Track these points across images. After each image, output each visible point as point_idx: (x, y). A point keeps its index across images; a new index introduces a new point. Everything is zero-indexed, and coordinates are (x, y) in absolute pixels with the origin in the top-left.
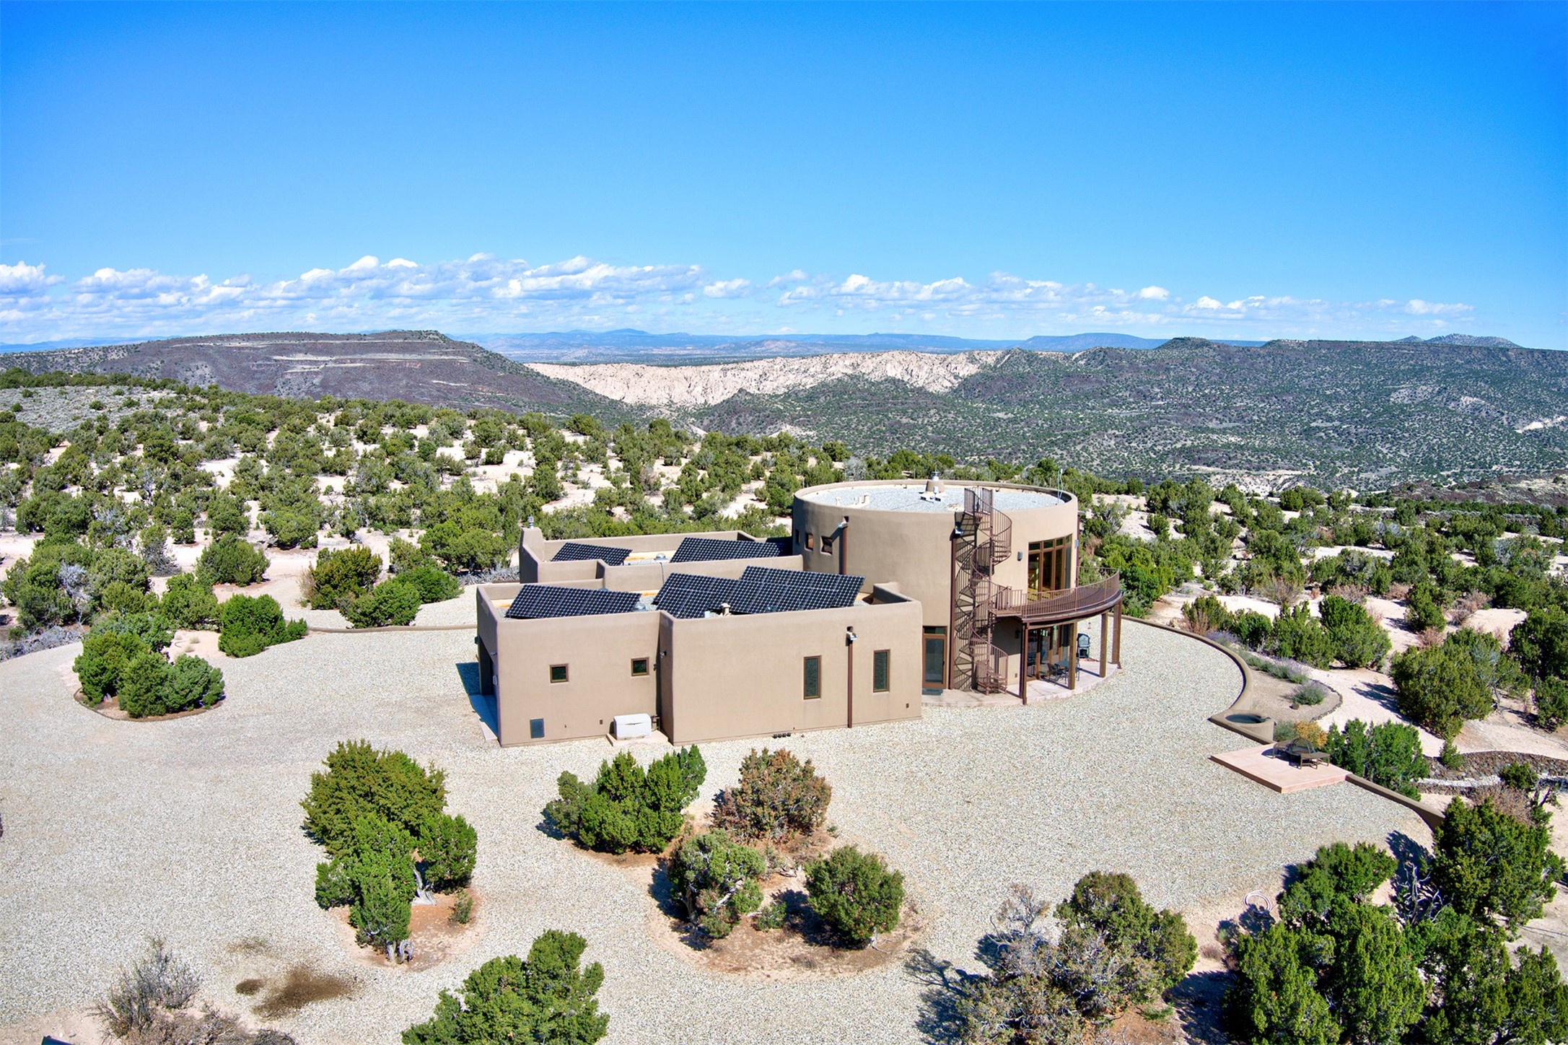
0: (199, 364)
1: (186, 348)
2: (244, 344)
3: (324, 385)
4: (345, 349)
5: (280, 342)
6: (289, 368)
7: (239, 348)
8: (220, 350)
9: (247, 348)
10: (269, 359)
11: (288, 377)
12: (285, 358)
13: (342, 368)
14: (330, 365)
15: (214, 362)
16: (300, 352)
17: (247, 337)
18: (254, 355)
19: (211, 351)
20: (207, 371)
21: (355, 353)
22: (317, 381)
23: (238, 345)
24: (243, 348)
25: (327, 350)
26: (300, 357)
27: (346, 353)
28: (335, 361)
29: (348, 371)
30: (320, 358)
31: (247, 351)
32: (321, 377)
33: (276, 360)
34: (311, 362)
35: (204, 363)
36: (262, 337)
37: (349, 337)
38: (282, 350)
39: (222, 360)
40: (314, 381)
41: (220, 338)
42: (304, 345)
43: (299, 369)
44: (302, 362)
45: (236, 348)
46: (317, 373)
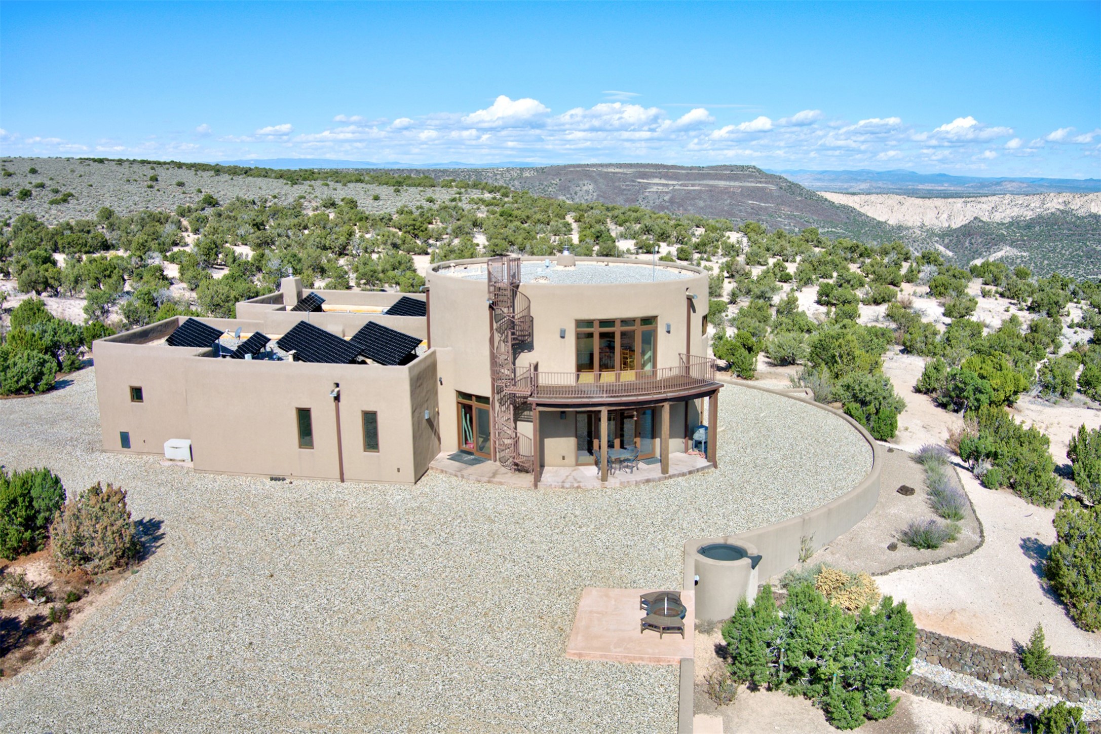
0: (586, 182)
1: (577, 171)
2: (617, 170)
3: (672, 201)
4: (688, 177)
5: (643, 170)
6: (647, 188)
7: (614, 173)
8: (600, 174)
9: (619, 173)
10: (634, 181)
11: (647, 194)
12: (645, 181)
13: (685, 190)
14: (677, 187)
15: (595, 182)
16: (656, 177)
17: (620, 166)
18: (624, 178)
19: (594, 174)
20: (591, 187)
21: (695, 180)
22: (667, 198)
23: (613, 170)
24: (617, 173)
25: (676, 177)
26: (656, 181)
27: (689, 180)
28: (681, 185)
29: (689, 192)
30: (670, 182)
31: (619, 175)
32: (670, 195)
33: (639, 182)
34: (664, 185)
35: (589, 182)
36: (631, 166)
37: (691, 168)
38: (644, 175)
39: (601, 180)
40: (665, 198)
41: (601, 165)
42: (660, 173)
43: (654, 189)
44: (657, 184)
45: (611, 172)
46: (667, 193)
